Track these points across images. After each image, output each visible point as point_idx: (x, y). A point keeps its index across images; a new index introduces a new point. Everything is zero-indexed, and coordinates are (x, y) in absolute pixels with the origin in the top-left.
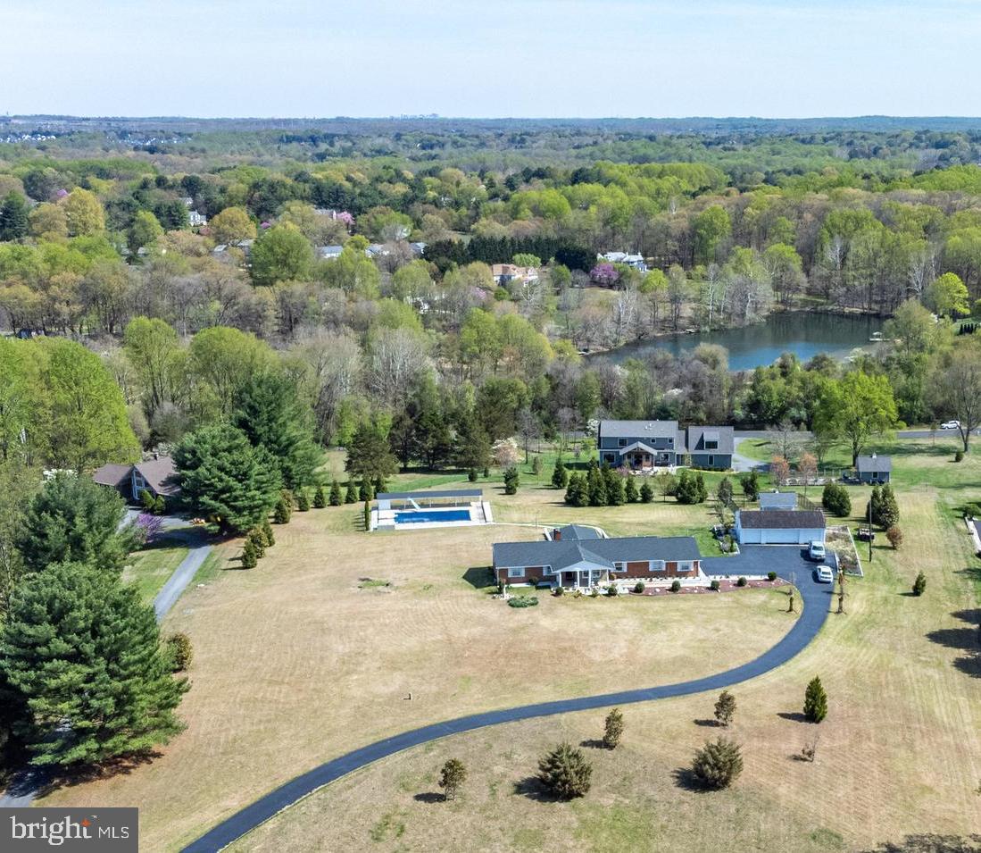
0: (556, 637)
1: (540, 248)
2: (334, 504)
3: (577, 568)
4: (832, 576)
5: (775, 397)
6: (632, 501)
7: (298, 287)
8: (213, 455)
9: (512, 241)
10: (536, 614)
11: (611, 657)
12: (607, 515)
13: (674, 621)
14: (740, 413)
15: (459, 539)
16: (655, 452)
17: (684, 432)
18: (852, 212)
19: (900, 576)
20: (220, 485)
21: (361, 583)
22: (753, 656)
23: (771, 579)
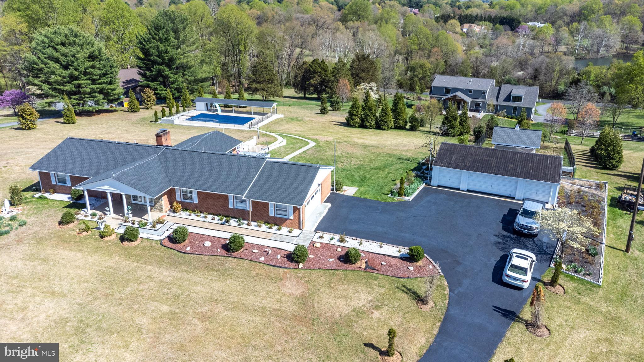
3: (108, 188)
4: (528, 277)
5: (592, 77)
9: (481, 17)
16: (469, 100)
17: (498, 88)
23: (411, 258)
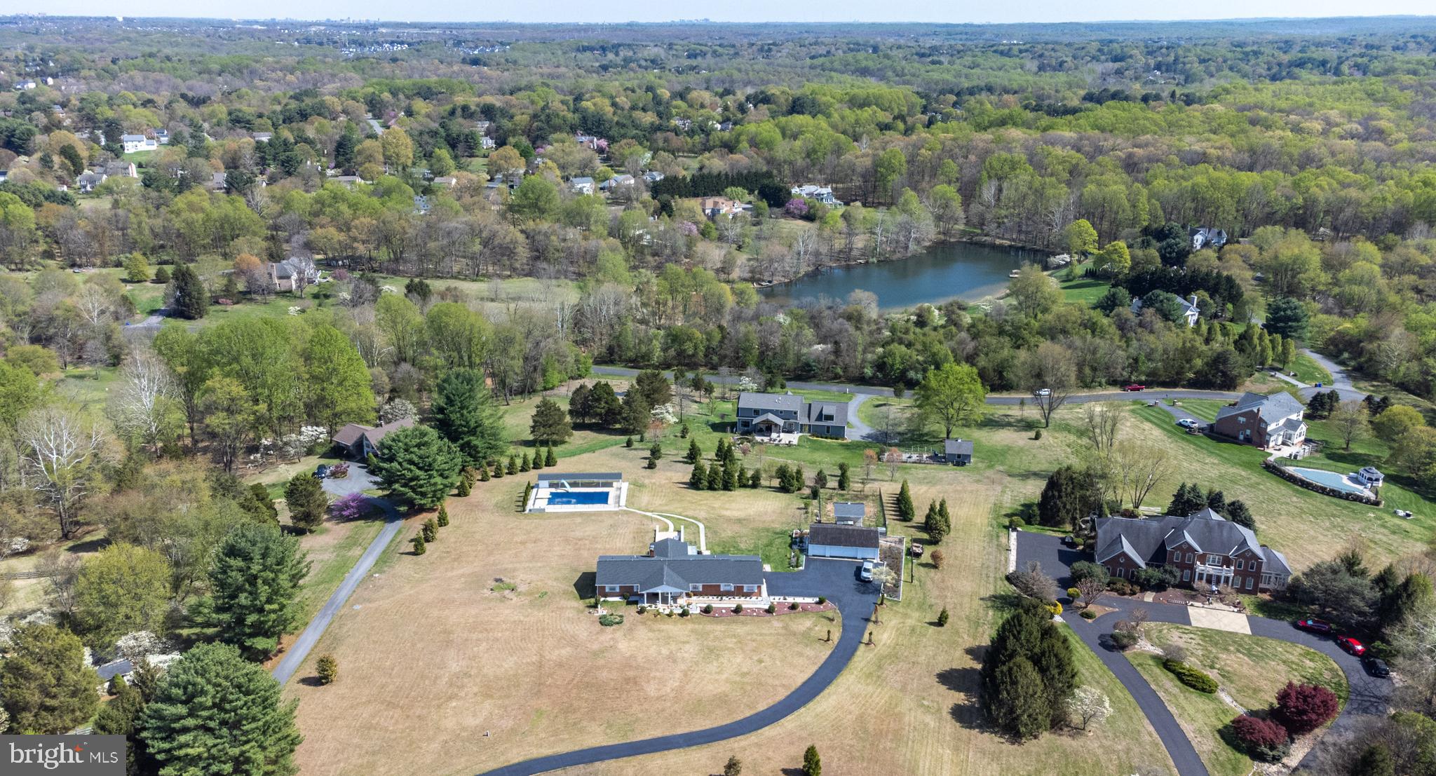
0: (628, 663)
1: (747, 180)
2: (510, 473)
3: (659, 590)
5: (898, 359)
6: (744, 486)
7: (545, 226)
8: (406, 450)
9: (726, 175)
10: (619, 634)
11: (662, 692)
12: (717, 504)
13: (728, 649)
14: (868, 372)
15: (590, 530)
16: (781, 422)
17: (808, 405)
18: (1009, 156)
19: (933, 601)
20: (409, 475)
21: (494, 583)
22: (782, 694)
23: (821, 602)
